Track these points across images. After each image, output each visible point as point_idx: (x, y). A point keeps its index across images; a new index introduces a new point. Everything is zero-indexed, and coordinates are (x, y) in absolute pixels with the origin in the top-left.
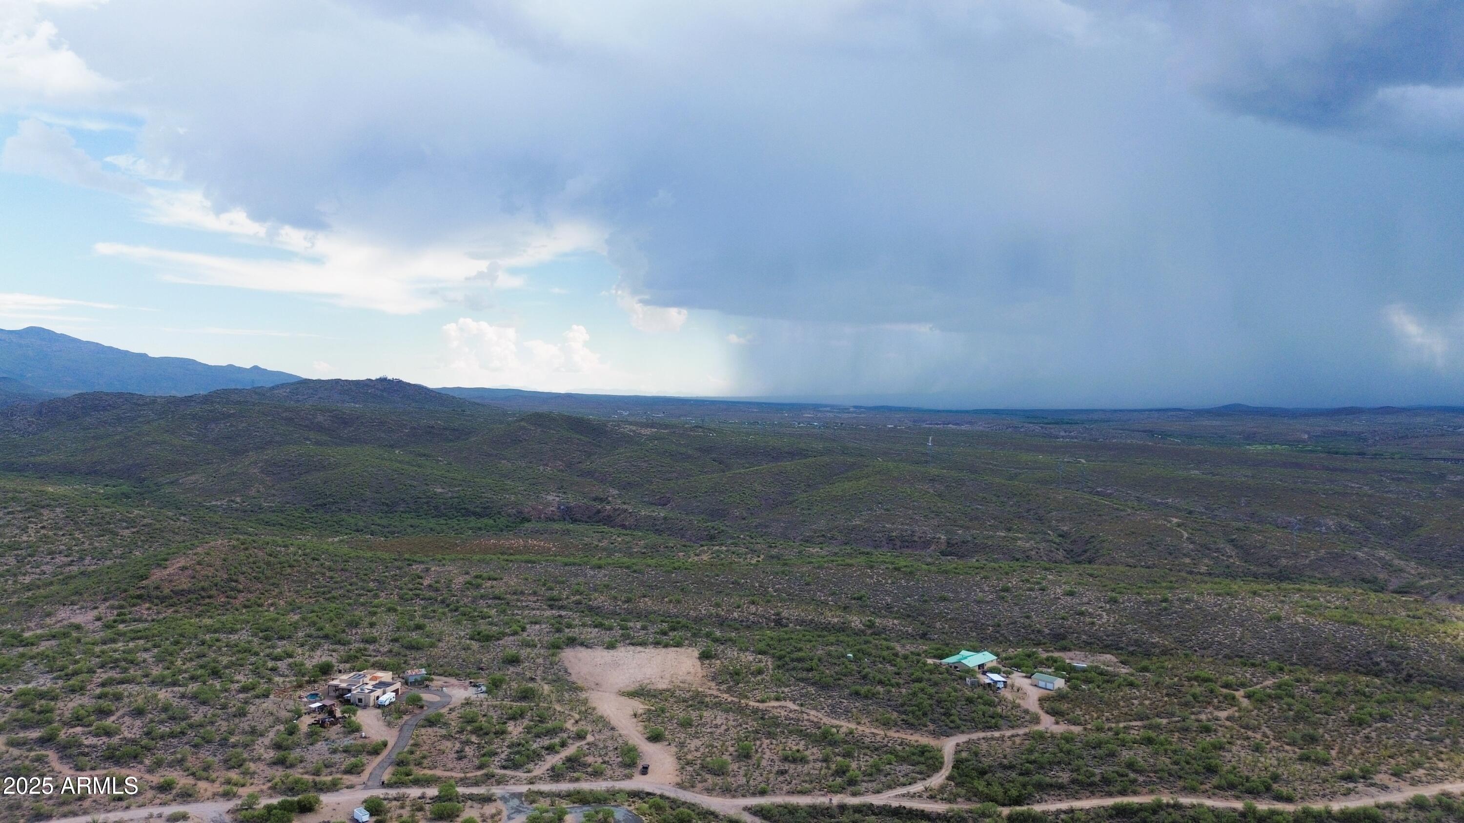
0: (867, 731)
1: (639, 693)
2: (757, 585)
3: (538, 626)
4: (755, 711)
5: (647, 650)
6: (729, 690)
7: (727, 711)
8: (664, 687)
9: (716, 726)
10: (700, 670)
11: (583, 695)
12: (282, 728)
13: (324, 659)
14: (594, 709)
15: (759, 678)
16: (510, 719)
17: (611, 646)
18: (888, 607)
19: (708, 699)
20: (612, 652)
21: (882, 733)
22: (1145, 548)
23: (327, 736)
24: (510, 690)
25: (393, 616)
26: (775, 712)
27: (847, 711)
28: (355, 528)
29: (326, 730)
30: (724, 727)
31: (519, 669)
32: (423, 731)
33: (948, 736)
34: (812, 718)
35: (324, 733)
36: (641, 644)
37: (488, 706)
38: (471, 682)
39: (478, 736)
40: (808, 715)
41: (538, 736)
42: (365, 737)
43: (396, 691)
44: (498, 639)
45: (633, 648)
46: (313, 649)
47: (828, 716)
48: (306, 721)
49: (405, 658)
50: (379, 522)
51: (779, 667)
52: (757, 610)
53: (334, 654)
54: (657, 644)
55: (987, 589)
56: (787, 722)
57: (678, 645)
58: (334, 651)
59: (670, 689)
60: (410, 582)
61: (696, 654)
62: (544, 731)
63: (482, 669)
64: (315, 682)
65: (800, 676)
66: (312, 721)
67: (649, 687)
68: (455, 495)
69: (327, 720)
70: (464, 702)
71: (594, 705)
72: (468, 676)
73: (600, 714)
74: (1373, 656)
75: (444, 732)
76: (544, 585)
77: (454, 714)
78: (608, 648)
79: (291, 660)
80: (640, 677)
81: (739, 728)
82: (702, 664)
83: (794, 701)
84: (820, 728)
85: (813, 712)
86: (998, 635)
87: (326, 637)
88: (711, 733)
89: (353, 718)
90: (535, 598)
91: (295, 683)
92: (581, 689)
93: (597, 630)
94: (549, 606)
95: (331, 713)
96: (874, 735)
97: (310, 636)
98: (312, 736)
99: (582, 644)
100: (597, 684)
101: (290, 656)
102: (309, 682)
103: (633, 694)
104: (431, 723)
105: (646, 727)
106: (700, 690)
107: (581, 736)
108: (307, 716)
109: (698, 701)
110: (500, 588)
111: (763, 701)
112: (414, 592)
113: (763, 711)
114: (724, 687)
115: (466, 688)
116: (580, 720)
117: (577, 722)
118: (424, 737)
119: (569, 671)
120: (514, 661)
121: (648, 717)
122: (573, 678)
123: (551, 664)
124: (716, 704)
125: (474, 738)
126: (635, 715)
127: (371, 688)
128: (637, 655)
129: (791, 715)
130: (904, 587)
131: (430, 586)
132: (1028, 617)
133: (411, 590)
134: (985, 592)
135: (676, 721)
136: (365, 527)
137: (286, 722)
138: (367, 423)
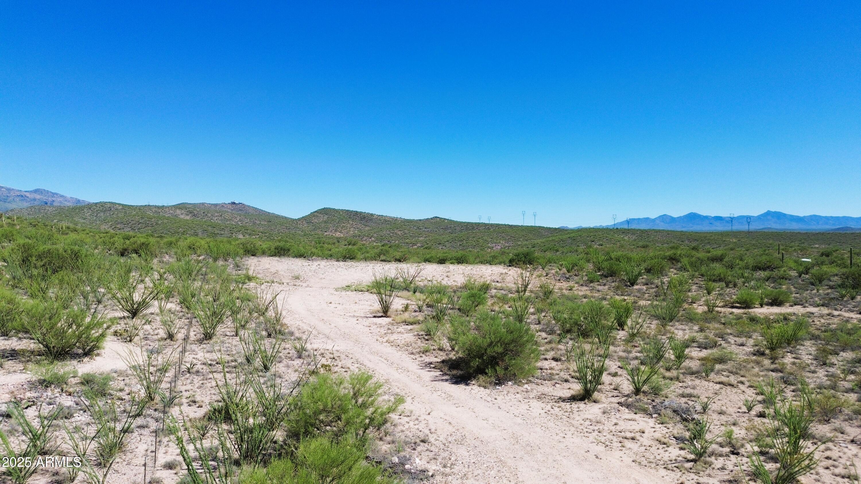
138: (209, 215)
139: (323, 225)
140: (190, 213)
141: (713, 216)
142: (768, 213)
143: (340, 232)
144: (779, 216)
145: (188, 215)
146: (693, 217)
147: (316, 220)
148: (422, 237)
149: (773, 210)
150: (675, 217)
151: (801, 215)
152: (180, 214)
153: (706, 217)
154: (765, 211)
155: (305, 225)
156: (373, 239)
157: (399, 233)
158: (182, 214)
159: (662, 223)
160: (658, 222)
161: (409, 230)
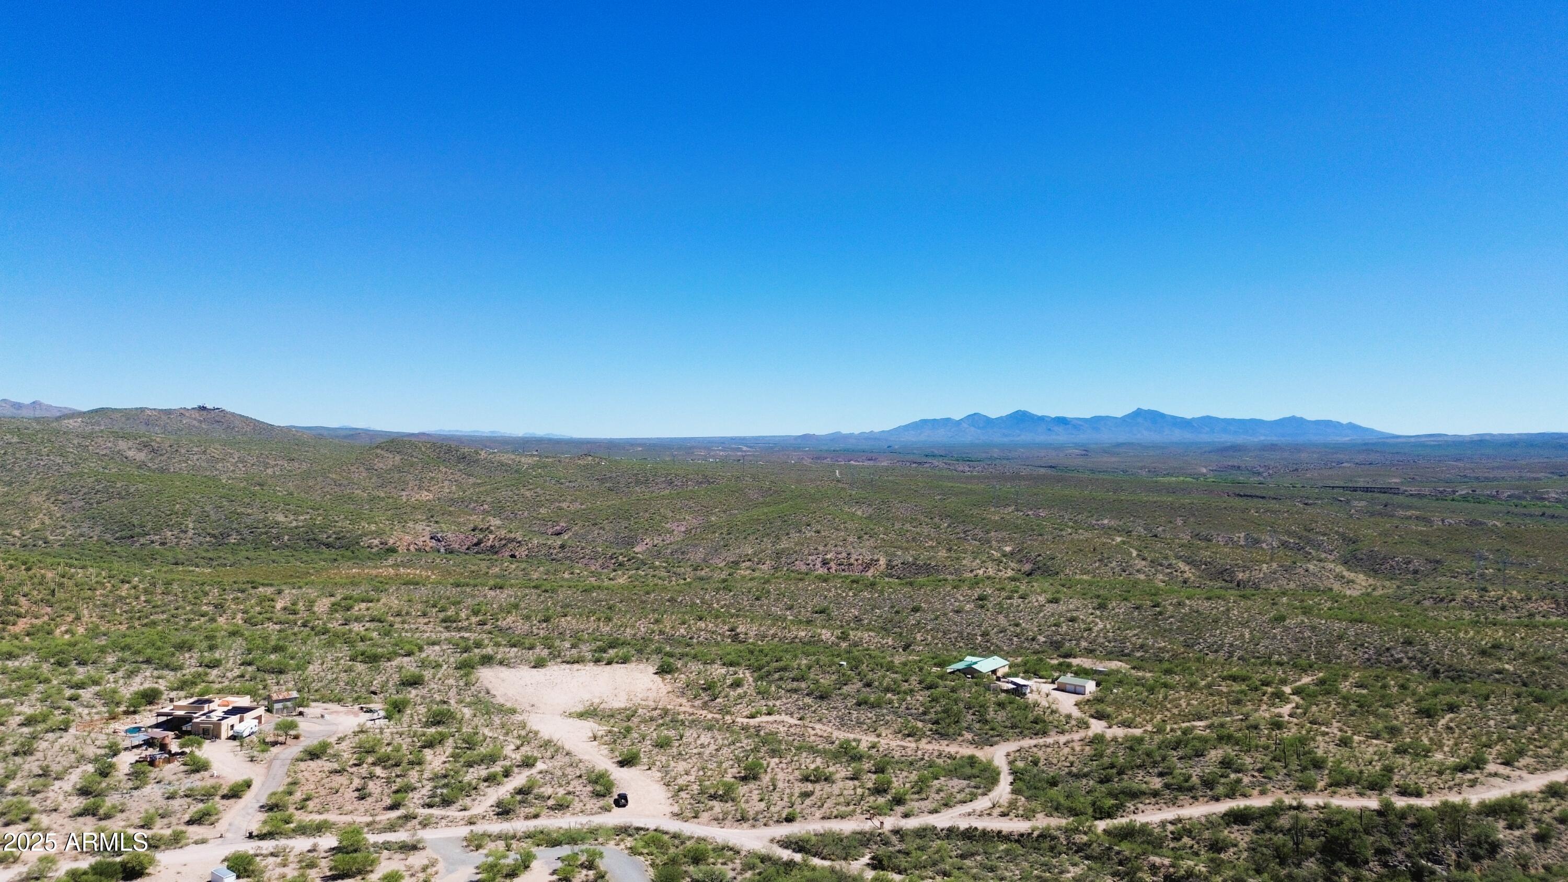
0: (893, 744)
1: (589, 713)
2: (698, 601)
3: (437, 648)
4: (745, 728)
5: (587, 668)
6: (705, 706)
7: (710, 729)
8: (623, 706)
9: (702, 746)
10: (662, 685)
11: (518, 718)
12: (90, 768)
13: (147, 685)
14: (536, 733)
15: (740, 691)
16: (424, 747)
17: (539, 664)
18: (858, 619)
19: (681, 717)
20: (542, 671)
21: (913, 745)
22: (1097, 564)
23: (161, 776)
24: (418, 715)
25: (240, 640)
26: (773, 728)
27: (860, 723)
28: (173, 561)
29: (157, 769)
30: (713, 747)
31: (423, 691)
32: (302, 765)
33: (992, 746)
34: (820, 733)
35: (154, 773)
36: (578, 662)
37: (392, 734)
38: (362, 708)
39: (384, 768)
40: (813, 729)
41: (470, 765)
42: (218, 777)
43: (259, 718)
44: (389, 660)
45: (568, 666)
46: (130, 675)
47: (839, 729)
48: (125, 761)
49: (264, 683)
50: (204, 554)
51: (761, 678)
52: (707, 626)
53: (160, 681)
54: (597, 661)
55: (962, 599)
56: (791, 738)
57: (625, 660)
58: (159, 678)
59: (630, 708)
60: (257, 604)
61: (652, 669)
62: (475, 758)
63: (375, 693)
64: (135, 712)
65: (789, 687)
66: (137, 758)
67: (602, 706)
68: (301, 524)
69: (158, 756)
70: (357, 729)
71: (535, 728)
72: (356, 700)
73: (546, 738)
74: (1393, 652)
75: (336, 766)
76: (434, 606)
77: (344, 744)
78: (534, 667)
79: (97, 688)
80: (586, 696)
81: (732, 747)
82: (664, 680)
83: (792, 714)
84: (833, 743)
85: (818, 726)
86: (989, 645)
87: (148, 661)
88: (699, 754)
89: (198, 753)
90: (427, 620)
91: (107, 715)
92: (513, 711)
93: (515, 650)
94: (446, 628)
95: (163, 747)
96: (904, 748)
97: (123, 660)
98: (138, 775)
99: (501, 663)
100: (533, 706)
101: (96, 683)
102: (126, 713)
103: (581, 715)
104: (313, 755)
105: (612, 751)
106: (669, 707)
107: (527, 763)
108: (127, 753)
109: (668, 718)
110: (377, 608)
111: (752, 716)
112: (265, 615)
113: (755, 727)
114: (698, 703)
115: (356, 715)
116: (522, 745)
117: (518, 748)
118: (305, 773)
119: (492, 692)
120: (415, 682)
121: (613, 740)
122: (500, 700)
123: (466, 685)
124: (693, 721)
125: (378, 771)
126: (595, 738)
127: (222, 714)
128: (576, 674)
129: (792, 730)
130: (869, 599)
131: (285, 609)
132: (1017, 625)
133: (260, 614)
134: (960, 601)
135: (649, 742)
136: (187, 560)
137: (96, 760)
138: (183, 451)
139: (397, 476)
140: (145, 446)
141: (1053, 416)
142: (1139, 413)
143: (428, 491)
144: (1154, 418)
145: (140, 450)
146: (1021, 418)
147: (381, 465)
148: (564, 501)
149: (1145, 407)
150: (994, 417)
151: (1188, 415)
152: (125, 448)
153: (1042, 419)
154: (1135, 409)
155: (364, 474)
156: (486, 506)
157: (528, 494)
158: (130, 448)
159: (973, 429)
160: (965, 425)
161: (542, 489)
